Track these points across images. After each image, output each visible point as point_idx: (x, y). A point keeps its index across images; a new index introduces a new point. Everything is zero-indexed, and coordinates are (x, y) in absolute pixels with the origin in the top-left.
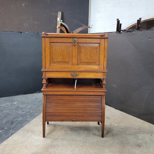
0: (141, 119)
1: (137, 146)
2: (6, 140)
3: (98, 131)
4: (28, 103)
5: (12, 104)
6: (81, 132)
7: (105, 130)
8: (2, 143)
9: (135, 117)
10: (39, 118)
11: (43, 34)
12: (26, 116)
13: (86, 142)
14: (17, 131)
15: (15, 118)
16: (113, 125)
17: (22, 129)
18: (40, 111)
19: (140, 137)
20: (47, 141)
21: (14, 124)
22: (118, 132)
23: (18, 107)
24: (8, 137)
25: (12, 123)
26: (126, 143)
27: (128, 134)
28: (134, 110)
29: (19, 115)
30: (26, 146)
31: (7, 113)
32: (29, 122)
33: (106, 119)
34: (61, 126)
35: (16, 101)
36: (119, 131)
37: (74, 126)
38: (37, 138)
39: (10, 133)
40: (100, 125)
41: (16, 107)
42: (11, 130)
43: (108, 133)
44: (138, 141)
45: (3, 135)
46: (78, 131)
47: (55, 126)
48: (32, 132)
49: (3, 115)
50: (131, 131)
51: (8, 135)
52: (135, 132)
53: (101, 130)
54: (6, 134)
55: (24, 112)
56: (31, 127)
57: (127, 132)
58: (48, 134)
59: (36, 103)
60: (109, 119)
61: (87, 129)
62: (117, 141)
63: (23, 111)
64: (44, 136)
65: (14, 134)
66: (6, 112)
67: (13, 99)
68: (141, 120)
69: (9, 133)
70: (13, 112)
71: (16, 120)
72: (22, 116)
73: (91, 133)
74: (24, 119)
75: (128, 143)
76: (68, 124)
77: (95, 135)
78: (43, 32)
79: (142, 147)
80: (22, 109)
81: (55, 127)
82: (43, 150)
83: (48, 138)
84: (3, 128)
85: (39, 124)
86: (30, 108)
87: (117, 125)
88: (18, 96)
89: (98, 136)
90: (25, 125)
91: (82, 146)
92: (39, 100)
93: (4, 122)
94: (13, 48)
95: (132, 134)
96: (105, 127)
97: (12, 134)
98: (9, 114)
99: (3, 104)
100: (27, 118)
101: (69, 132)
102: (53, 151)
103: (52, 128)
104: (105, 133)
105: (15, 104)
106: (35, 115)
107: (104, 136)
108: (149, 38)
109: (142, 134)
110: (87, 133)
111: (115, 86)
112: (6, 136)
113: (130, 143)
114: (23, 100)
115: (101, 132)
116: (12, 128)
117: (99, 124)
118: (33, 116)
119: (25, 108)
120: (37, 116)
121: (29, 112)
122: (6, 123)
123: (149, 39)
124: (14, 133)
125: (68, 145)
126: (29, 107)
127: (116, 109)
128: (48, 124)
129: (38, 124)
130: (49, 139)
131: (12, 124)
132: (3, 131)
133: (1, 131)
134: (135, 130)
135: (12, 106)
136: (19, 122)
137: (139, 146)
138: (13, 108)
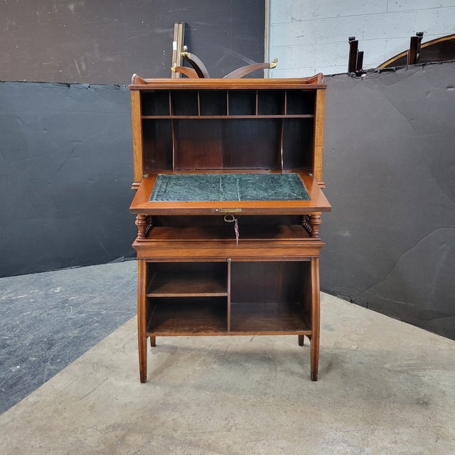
0: (425, 329)
1: (418, 403)
2: (36, 392)
3: (301, 363)
4: (93, 291)
5: (47, 294)
6: (250, 366)
7: (319, 361)
8: (23, 398)
9: (407, 322)
10: (128, 330)
11: (132, 79)
12: (89, 324)
13: (265, 394)
14: (65, 367)
15: (58, 332)
16: (344, 346)
17: (79, 359)
18: (129, 310)
19: (426, 379)
20: (153, 392)
21: (55, 349)
22: (360, 365)
23: (66, 301)
24: (41, 383)
25: (50, 344)
26: (384, 396)
27: (389, 371)
28: (404, 303)
29: (70, 323)
30: (92, 407)
31: (35, 317)
32: (100, 341)
33: (322, 331)
34: (192, 350)
35: (58, 286)
36: (361, 363)
37: (229, 350)
38: (122, 384)
39: (46, 372)
40: (306, 346)
41: (60, 301)
42: (48, 364)
43: (330, 367)
44: (419, 389)
45: (25, 378)
46: (241, 365)
47: (173, 350)
48: (107, 367)
49: (22, 322)
50: (399, 363)
51: (39, 377)
52: (410, 366)
53: (309, 360)
54: (34, 376)
55: (82, 315)
56: (104, 355)
57: (387, 366)
58: (155, 373)
59: (116, 289)
60: (331, 330)
61: (267, 358)
62: (356, 389)
63: (80, 313)
64: (143, 379)
65: (57, 375)
66: (31, 314)
67: (51, 279)
68: (425, 331)
69: (43, 371)
70: (51, 314)
71: (60, 335)
72: (76, 324)
73: (279, 369)
74: (84, 333)
75: (389, 396)
76: (211, 346)
77: (292, 373)
78: (134, 75)
79: (430, 406)
80: (76, 305)
81: (173, 353)
82: (142, 417)
83: (155, 384)
84: (26, 360)
85: (127, 346)
86: (100, 303)
87: (354, 347)
88: (63, 271)
89: (301, 376)
90: (87, 350)
91: (254, 406)
92: (126, 279)
93: (27, 342)
94: (45, 130)
95: (402, 372)
96: (320, 353)
97: (51, 375)
98: (41, 320)
99: (22, 294)
100: (94, 329)
101: (215, 366)
102: (171, 419)
103: (166, 356)
104: (320, 367)
105: (56, 294)
106: (116, 323)
107: (318, 376)
108: (448, 87)
109: (430, 369)
110: (268, 370)
111: (347, 234)
112: (35, 381)
113: (395, 395)
114: (78, 281)
115: (309, 366)
116: (52, 360)
117: (301, 343)
118: (109, 325)
119: (84, 302)
120: (122, 324)
121: (98, 314)
122: (31, 344)
123: (449, 89)
124: (58, 371)
125: (214, 402)
126: (96, 300)
127: (351, 302)
128: (153, 344)
129: (124, 347)
130: (158, 388)
131: (49, 348)
132: (24, 365)
133: (18, 367)
134: (410, 360)
135: (47, 298)
136: (69, 343)
137: (423, 403)
138: (50, 304)
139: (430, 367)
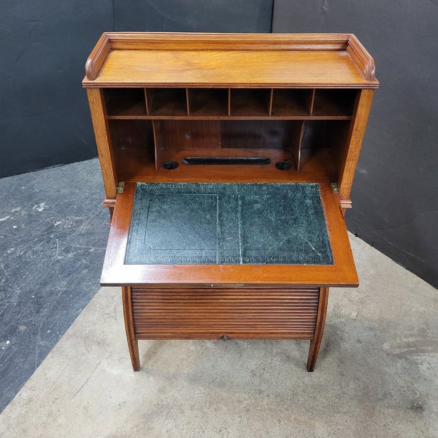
1: (412, 408)
2: (29, 384)
4: (80, 210)
5: (30, 215)
9: (412, 272)
12: (78, 271)
13: (260, 392)
14: (56, 342)
15: (44, 284)
16: (343, 312)
17: (70, 331)
19: (424, 368)
20: (146, 386)
21: (45, 311)
22: (358, 345)
23: (51, 228)
24: (33, 369)
25: (39, 305)
26: (379, 397)
27: (388, 354)
28: (414, 256)
29: (57, 267)
30: (86, 409)
31: (20, 256)
32: (90, 299)
35: (42, 200)
36: (359, 341)
38: (115, 372)
39: (38, 352)
41: (44, 228)
42: (39, 337)
44: (415, 385)
45: (16, 361)
48: (99, 344)
50: (398, 341)
51: (30, 358)
52: (409, 345)
54: (26, 357)
55: (70, 255)
56: (95, 324)
57: (386, 346)
58: (148, 356)
62: (352, 385)
63: (67, 251)
64: (136, 367)
65: (49, 356)
66: (15, 252)
67: (32, 187)
69: (34, 349)
70: (36, 252)
71: (48, 288)
72: (64, 271)
73: (275, 351)
74: (73, 287)
75: (385, 396)
77: (289, 358)
79: (424, 413)
80: (63, 236)
82: (136, 426)
83: (148, 373)
84: (15, 330)
86: (88, 233)
88: (44, 173)
89: (297, 364)
90: (78, 314)
91: (248, 410)
93: (14, 301)
95: (400, 356)
97: (42, 356)
98: (27, 263)
99: (4, 214)
100: (83, 280)
101: (209, 345)
102: (165, 430)
105: (39, 215)
109: (429, 352)
112: (27, 366)
113: (390, 394)
114: (63, 191)
116: (42, 330)
119: (71, 231)
121: (87, 253)
122: (19, 304)
124: (49, 349)
125: (207, 405)
126: (83, 228)
127: (357, 235)
130: (151, 379)
131: (38, 312)
132: (14, 339)
133: (8, 342)
134: (411, 335)
135: (31, 222)
136: (58, 302)
137: (417, 408)
138: (34, 234)
139: (429, 348)
